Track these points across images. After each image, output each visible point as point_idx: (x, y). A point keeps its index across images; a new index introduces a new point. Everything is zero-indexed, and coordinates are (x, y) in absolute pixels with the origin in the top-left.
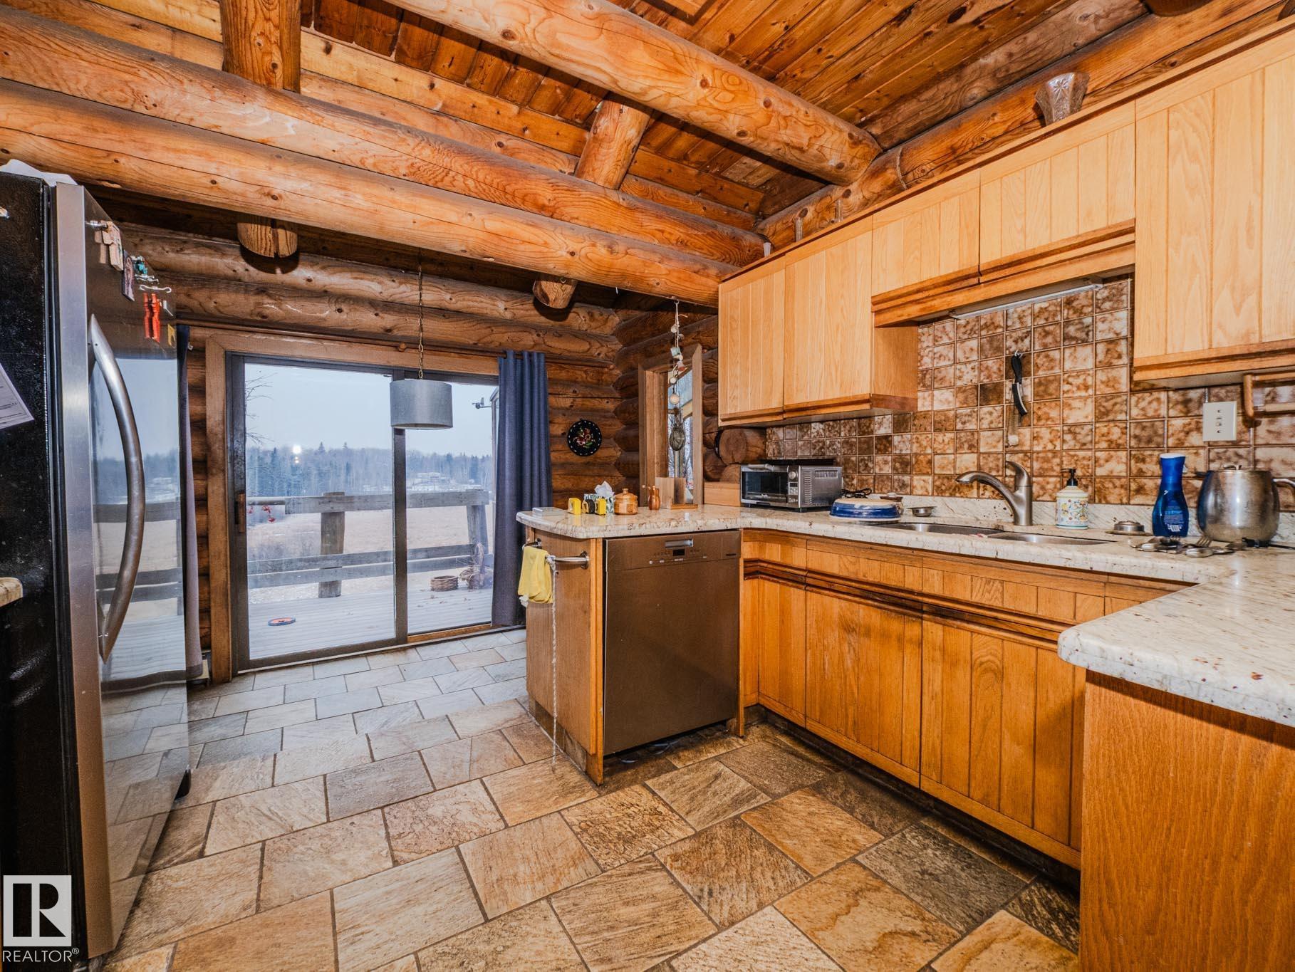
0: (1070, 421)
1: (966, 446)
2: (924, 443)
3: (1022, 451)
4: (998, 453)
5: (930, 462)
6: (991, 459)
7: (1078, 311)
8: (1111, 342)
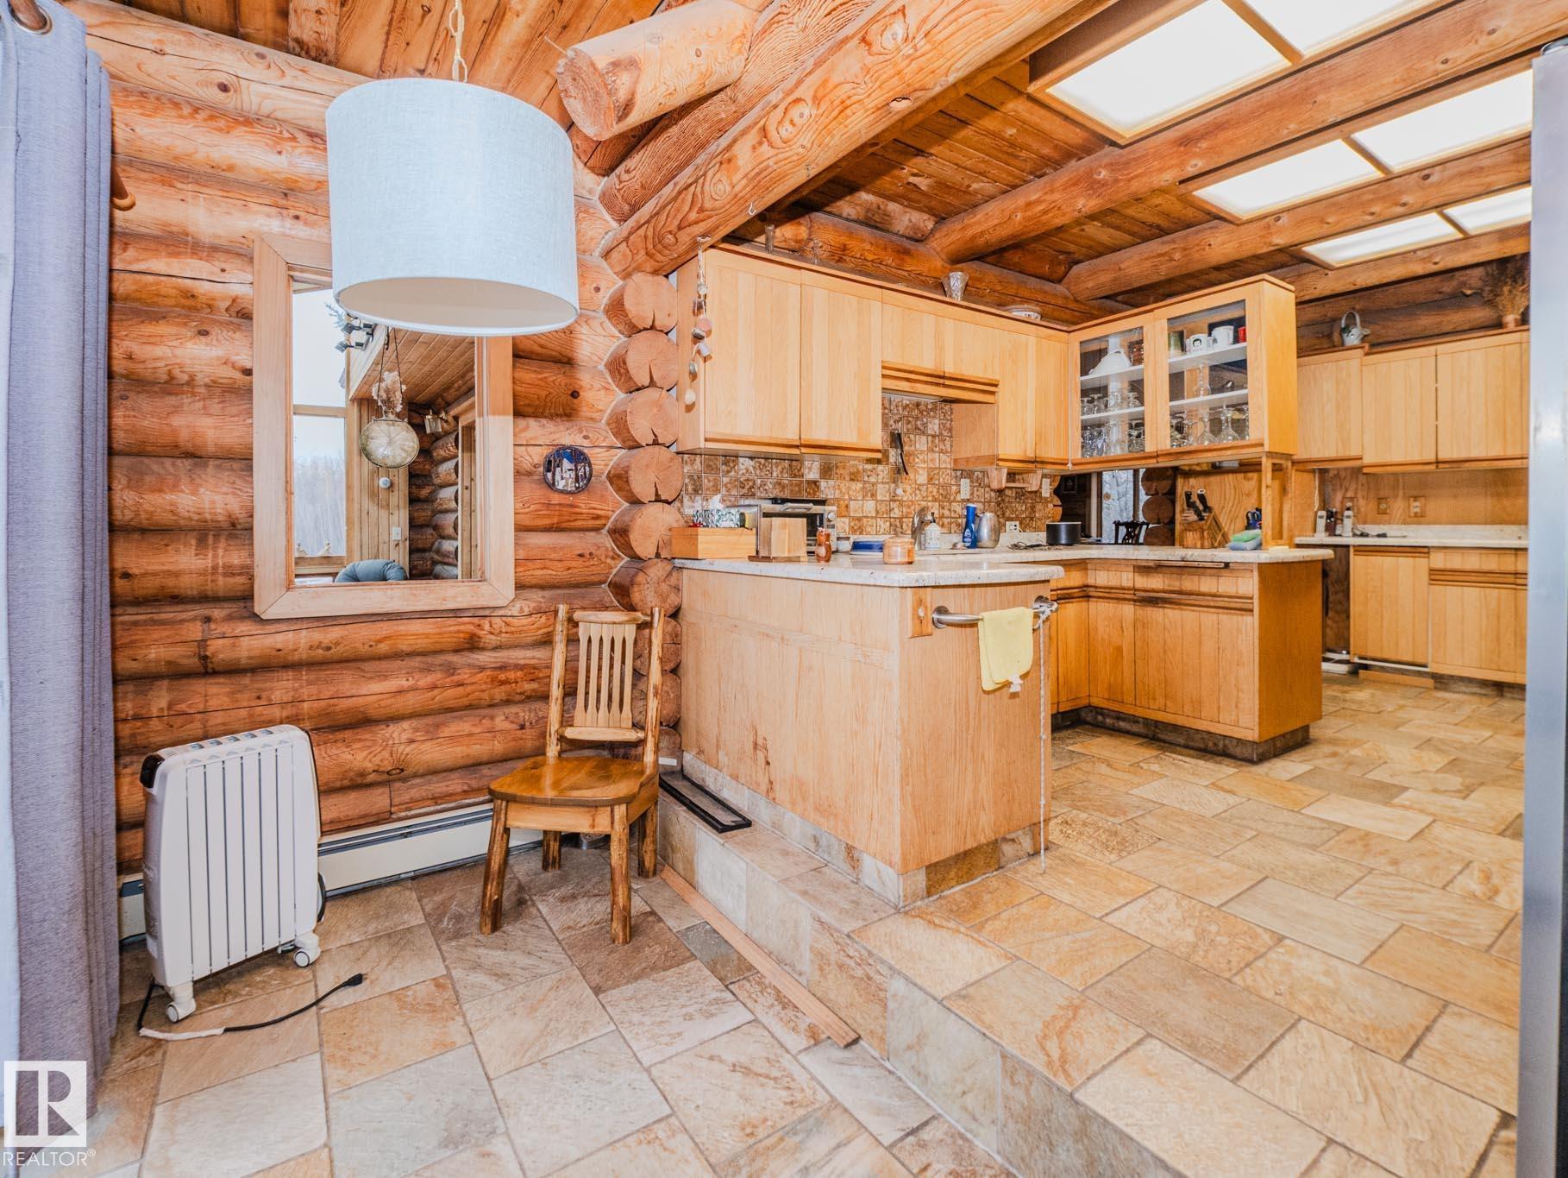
0: (917, 482)
1: (870, 494)
3: (898, 500)
4: (886, 501)
5: (847, 507)
6: (883, 505)
7: (921, 412)
8: (933, 436)
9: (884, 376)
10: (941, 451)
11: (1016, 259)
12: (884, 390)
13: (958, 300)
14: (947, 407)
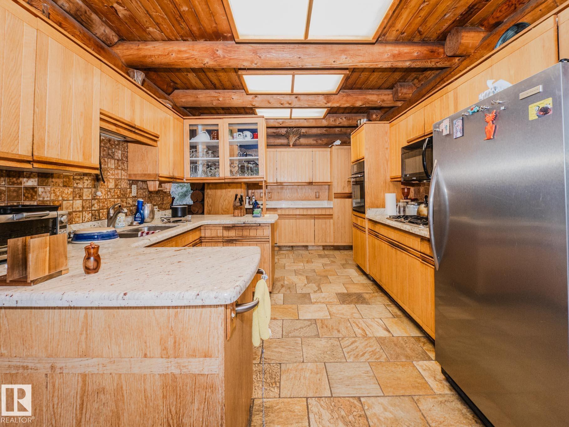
0: (109, 187)
1: (78, 196)
2: (58, 194)
3: (97, 199)
4: (89, 200)
6: (87, 203)
7: (111, 145)
8: (118, 160)
9: (101, 119)
10: (122, 169)
11: (154, 77)
12: (101, 128)
13: (139, 84)
14: (125, 145)
